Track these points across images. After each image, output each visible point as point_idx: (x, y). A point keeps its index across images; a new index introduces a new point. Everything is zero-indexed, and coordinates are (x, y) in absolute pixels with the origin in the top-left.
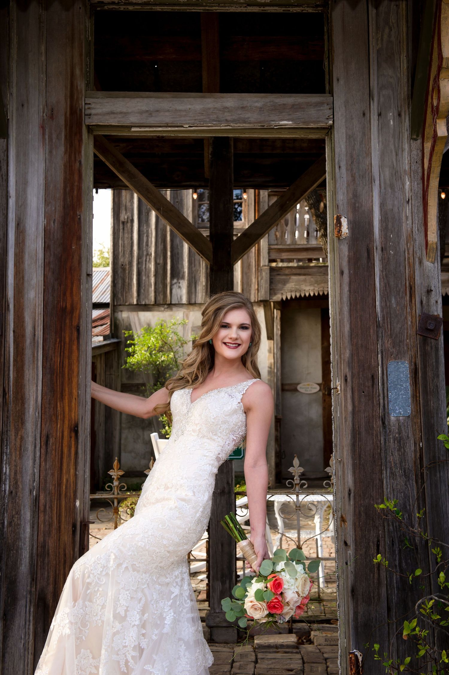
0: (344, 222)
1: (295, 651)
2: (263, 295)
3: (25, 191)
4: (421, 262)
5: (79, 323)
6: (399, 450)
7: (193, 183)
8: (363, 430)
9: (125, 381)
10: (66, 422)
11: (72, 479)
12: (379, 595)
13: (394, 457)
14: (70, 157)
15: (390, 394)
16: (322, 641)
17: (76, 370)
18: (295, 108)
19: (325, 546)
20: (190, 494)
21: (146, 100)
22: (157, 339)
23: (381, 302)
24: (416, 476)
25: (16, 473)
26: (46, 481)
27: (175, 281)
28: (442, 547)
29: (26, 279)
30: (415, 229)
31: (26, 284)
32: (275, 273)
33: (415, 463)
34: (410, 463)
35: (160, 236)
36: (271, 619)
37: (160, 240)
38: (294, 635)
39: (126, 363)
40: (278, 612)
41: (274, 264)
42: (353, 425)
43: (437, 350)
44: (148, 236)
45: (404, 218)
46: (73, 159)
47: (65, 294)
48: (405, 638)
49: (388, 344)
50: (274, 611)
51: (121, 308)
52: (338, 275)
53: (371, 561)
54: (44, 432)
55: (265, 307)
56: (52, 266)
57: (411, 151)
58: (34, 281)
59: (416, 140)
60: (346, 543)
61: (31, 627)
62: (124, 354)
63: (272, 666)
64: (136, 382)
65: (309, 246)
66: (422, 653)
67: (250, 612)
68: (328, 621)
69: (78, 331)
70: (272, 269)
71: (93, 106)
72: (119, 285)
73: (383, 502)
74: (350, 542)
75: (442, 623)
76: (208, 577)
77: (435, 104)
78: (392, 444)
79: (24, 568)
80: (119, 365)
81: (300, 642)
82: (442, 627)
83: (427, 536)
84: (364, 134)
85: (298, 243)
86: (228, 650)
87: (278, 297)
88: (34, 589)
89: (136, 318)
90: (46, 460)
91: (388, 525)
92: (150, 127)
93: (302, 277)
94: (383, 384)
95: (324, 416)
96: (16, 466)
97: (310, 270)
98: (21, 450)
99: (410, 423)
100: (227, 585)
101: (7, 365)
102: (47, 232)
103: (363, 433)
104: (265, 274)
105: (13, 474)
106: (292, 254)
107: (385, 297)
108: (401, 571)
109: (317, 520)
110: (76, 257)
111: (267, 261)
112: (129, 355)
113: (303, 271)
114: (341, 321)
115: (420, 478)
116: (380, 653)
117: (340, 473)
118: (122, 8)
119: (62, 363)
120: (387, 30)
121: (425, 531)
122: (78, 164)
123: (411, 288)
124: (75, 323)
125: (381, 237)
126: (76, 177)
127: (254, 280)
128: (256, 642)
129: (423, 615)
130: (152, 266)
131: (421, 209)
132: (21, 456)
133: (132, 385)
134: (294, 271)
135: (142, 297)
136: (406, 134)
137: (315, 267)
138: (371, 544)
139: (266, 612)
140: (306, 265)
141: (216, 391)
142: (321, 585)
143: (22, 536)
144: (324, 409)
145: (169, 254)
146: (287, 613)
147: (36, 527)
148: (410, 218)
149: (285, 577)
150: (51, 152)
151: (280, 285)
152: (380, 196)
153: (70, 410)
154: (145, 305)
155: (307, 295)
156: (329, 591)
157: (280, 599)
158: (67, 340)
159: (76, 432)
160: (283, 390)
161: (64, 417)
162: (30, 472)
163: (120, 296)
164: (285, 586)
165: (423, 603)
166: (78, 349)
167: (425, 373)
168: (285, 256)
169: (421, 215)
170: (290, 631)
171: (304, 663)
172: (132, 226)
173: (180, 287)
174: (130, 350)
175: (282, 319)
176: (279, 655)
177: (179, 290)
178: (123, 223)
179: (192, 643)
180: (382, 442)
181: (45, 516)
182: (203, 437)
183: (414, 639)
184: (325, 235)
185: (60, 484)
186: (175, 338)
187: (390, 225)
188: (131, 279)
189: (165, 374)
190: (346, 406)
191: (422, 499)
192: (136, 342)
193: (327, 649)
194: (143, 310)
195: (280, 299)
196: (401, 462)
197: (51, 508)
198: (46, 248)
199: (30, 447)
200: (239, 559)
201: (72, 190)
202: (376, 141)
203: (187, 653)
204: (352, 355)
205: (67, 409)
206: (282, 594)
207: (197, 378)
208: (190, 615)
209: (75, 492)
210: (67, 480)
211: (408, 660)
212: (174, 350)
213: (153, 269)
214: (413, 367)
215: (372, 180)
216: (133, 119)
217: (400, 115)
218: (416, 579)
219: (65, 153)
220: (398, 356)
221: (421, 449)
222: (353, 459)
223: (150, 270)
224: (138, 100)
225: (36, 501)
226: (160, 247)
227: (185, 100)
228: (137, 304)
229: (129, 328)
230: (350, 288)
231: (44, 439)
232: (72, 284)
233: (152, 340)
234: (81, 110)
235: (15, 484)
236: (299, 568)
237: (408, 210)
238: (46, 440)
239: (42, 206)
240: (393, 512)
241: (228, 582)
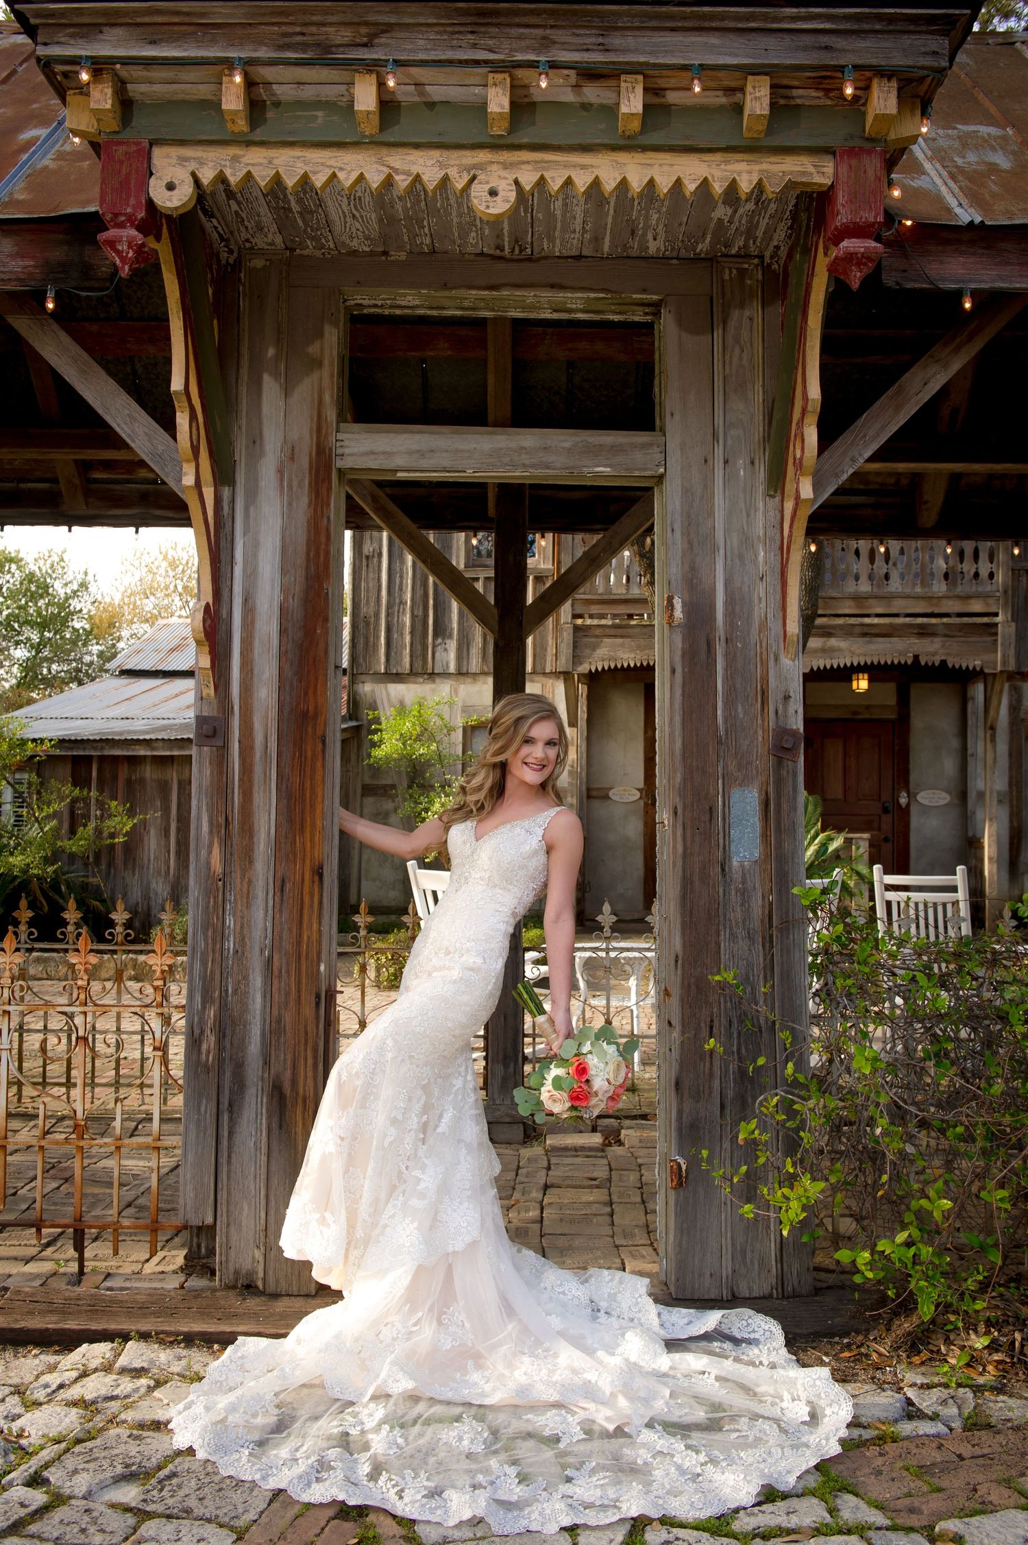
0: (678, 603)
1: (599, 1154)
2: (563, 664)
3: (255, 556)
4: (777, 659)
5: (325, 732)
6: (742, 905)
7: (472, 524)
8: (696, 878)
9: (368, 781)
10: (308, 862)
11: (315, 936)
12: (710, 1088)
13: (736, 914)
14: (315, 510)
15: (732, 832)
16: (636, 1142)
17: (320, 794)
18: (615, 450)
19: (642, 1015)
20: (479, 961)
21: (417, 437)
22: (414, 724)
23: (724, 711)
24: (763, 938)
25: (242, 927)
26: (281, 938)
27: (440, 640)
28: (793, 1030)
29: (256, 672)
30: (770, 616)
31: (255, 680)
32: (581, 634)
33: (762, 921)
34: (756, 923)
35: (418, 576)
36: (574, 1114)
37: (419, 583)
38: (599, 1135)
39: (369, 756)
40: (584, 1104)
41: (579, 622)
42: (684, 871)
43: (795, 775)
44: (401, 577)
45: (756, 600)
46: (319, 513)
47: (306, 694)
48: (741, 1143)
49: (732, 766)
50: (577, 1103)
51: (363, 678)
52: (667, 673)
53: (702, 1047)
54: (279, 875)
55: (565, 681)
56: (289, 656)
57: (766, 512)
58: (267, 674)
59: (773, 497)
60: (670, 1023)
61: (264, 1121)
62: (366, 745)
63: (570, 1174)
64: (384, 782)
65: (629, 597)
66: (762, 1160)
67: (549, 1105)
68: (644, 1117)
69: (324, 742)
70: (577, 629)
71: (346, 443)
72: (361, 646)
73: (719, 973)
74: (676, 1022)
75: (788, 1125)
76: (486, 1058)
77: (798, 456)
78: (734, 898)
79: (254, 1047)
80: (359, 759)
81: (607, 1144)
82: (789, 1129)
83: (776, 1016)
84: (705, 487)
85: (614, 591)
86: (512, 1152)
87: (584, 668)
88: (266, 1075)
89: (384, 693)
90: (281, 911)
91: (725, 1002)
92: (422, 471)
93: (619, 641)
94: (724, 819)
95: (645, 835)
96: (242, 918)
97: (630, 631)
98: (248, 898)
99: (757, 869)
100: (511, 1069)
101: (230, 786)
102: (283, 609)
103: (697, 884)
104: (567, 635)
105: (238, 928)
106: (605, 606)
107: (729, 704)
108: (740, 1059)
109: (632, 982)
110: (321, 645)
111: (570, 616)
112: (374, 745)
113: (620, 631)
114: (672, 734)
115: (768, 942)
116: (709, 1160)
117: (665, 933)
118: (387, 312)
119: (302, 784)
120: (737, 351)
121: (773, 1009)
122: (325, 520)
123: (763, 693)
124: (319, 733)
125: (725, 623)
126: (323, 539)
127: (551, 641)
128: (548, 1142)
129: (766, 1116)
130: (407, 620)
131: (779, 588)
132: (248, 905)
133: (378, 787)
134: (608, 631)
135: (392, 662)
136: (761, 489)
137: (637, 625)
138: (703, 1025)
139: (568, 1105)
140: (624, 623)
141: (509, 826)
142: (636, 1068)
143: (251, 1007)
144: (646, 824)
145: (431, 602)
146: (595, 1106)
147: (268, 996)
148: (764, 600)
149: (593, 1061)
150: (290, 504)
151: (587, 651)
152: (725, 569)
153: (312, 847)
154: (397, 674)
155: (625, 665)
156: (647, 1076)
157: (585, 1087)
158: (309, 754)
159: (321, 876)
160: (589, 797)
161: (304, 856)
162: (260, 925)
163: (361, 660)
164: (592, 1072)
165: (766, 1100)
166: (323, 766)
167: (778, 805)
168: (595, 609)
169: (779, 596)
170: (594, 1130)
171: (611, 1170)
172: (380, 563)
173: (446, 650)
174: (376, 738)
175: (588, 697)
176: (578, 1160)
177: (444, 654)
178: (367, 557)
179: (475, 1145)
180: (721, 894)
181: (280, 982)
182: (495, 886)
183: (753, 1144)
184: (651, 583)
185: (299, 943)
186: (439, 722)
187: (738, 609)
188: (377, 637)
189: (424, 772)
190: (675, 847)
191: (769, 968)
192: (383, 726)
193: (643, 1152)
194: (394, 682)
195: (587, 671)
196: (744, 921)
197: (288, 972)
198: (283, 632)
199: (260, 894)
200: (527, 1036)
201: (317, 554)
202: (721, 496)
203: (469, 1158)
204: (684, 780)
205: (308, 844)
206: (588, 1081)
207: (482, 807)
208: (474, 1112)
209: (319, 953)
210: (309, 938)
211: (744, 1168)
212: (438, 739)
213: (408, 623)
214: (763, 797)
215: (714, 549)
216: (399, 461)
217: (752, 463)
218: (758, 1070)
219: (309, 506)
220: (744, 782)
221: (771, 904)
222: (683, 915)
223: (404, 625)
224: (406, 435)
225: (269, 962)
226: (419, 592)
227: (469, 436)
228: (386, 673)
229: (374, 707)
230: (683, 691)
231: (278, 883)
232: (317, 679)
233: (407, 726)
234: (331, 449)
235: (242, 941)
236: (611, 1049)
237: (761, 589)
238: (281, 885)
239: (278, 576)
240: (731, 986)
241: (512, 1065)
